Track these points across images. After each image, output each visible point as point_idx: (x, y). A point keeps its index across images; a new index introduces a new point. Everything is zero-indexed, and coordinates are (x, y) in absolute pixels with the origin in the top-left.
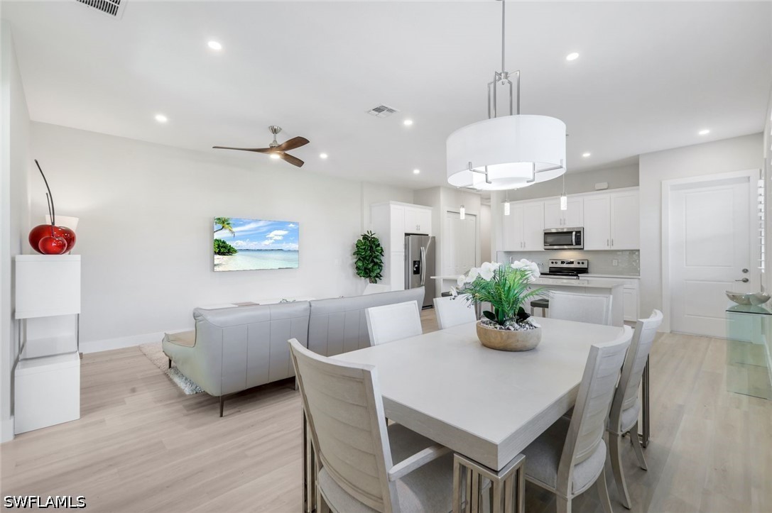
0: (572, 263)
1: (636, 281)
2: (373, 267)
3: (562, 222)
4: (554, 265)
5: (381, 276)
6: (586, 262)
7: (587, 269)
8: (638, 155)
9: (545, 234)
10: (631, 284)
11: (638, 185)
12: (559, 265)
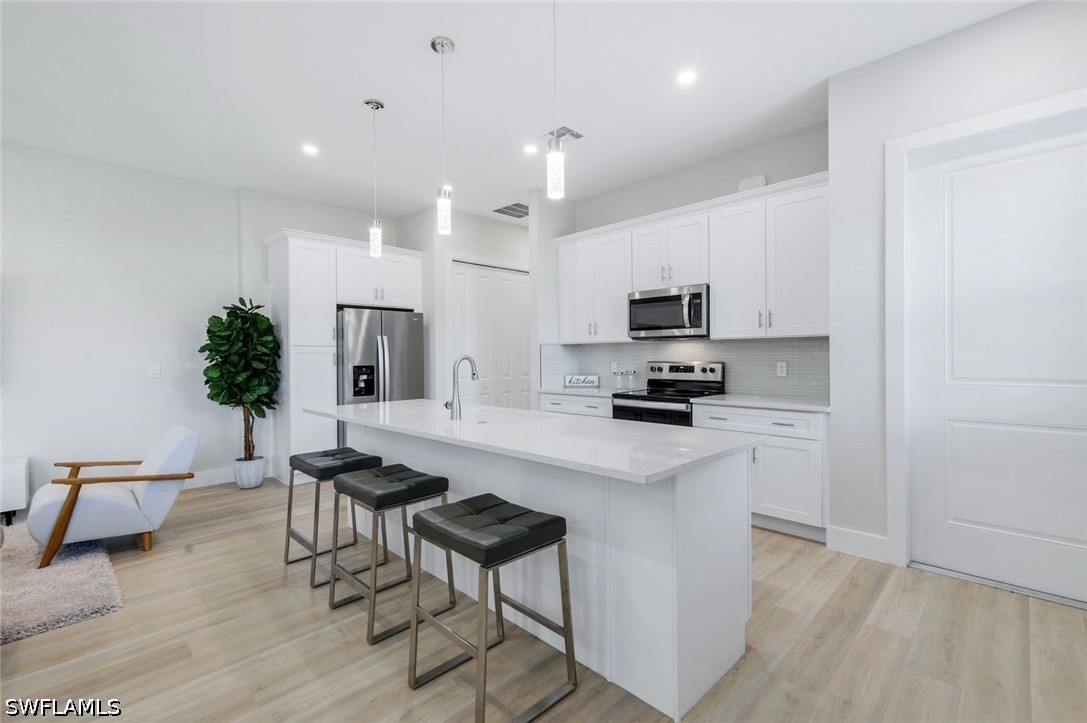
0: (690, 369)
1: (821, 417)
2: (249, 379)
3: (666, 275)
4: (657, 376)
5: (275, 402)
6: (718, 367)
7: (722, 383)
8: (828, 79)
9: (633, 302)
10: (811, 428)
11: (825, 167)
12: (666, 375)
